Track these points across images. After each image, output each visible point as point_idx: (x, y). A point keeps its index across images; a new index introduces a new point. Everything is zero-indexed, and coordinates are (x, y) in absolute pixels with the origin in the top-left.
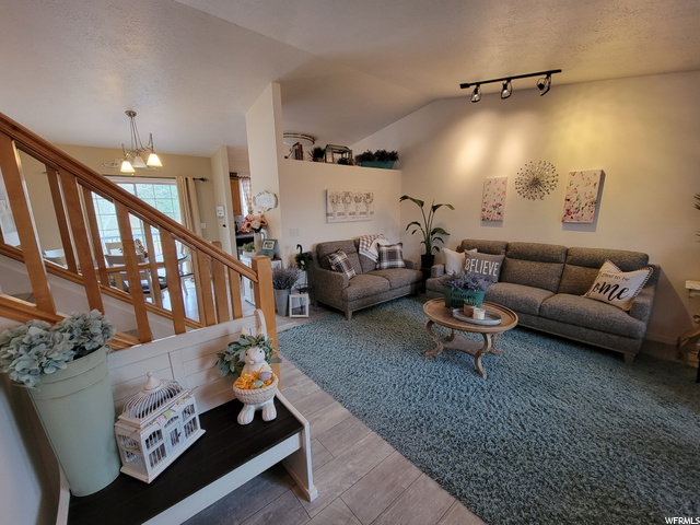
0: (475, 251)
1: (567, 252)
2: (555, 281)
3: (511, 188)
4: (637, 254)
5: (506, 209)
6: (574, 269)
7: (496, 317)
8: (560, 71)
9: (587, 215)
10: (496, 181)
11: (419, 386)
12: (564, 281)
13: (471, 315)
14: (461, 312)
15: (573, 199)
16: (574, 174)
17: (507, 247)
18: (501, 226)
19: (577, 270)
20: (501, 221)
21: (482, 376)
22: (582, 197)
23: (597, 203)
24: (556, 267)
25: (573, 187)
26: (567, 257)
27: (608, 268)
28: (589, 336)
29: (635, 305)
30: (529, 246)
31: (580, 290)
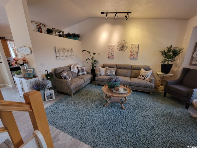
0: (108, 67)
1: (132, 66)
2: (130, 74)
3: (116, 48)
4: (147, 66)
5: (115, 54)
6: (134, 71)
7: (126, 90)
8: (131, 13)
9: (135, 56)
10: (112, 46)
11: (109, 121)
12: (132, 74)
13: (118, 90)
14: (115, 89)
15: (132, 52)
16: (132, 45)
17: (116, 66)
18: (113, 59)
19: (135, 71)
20: (114, 58)
21: (124, 110)
22: (134, 51)
23: (137, 53)
24: (130, 70)
25: (132, 48)
26: (132, 68)
27: (142, 70)
28: (142, 89)
29: (151, 80)
30: (122, 65)
31: (136, 76)
